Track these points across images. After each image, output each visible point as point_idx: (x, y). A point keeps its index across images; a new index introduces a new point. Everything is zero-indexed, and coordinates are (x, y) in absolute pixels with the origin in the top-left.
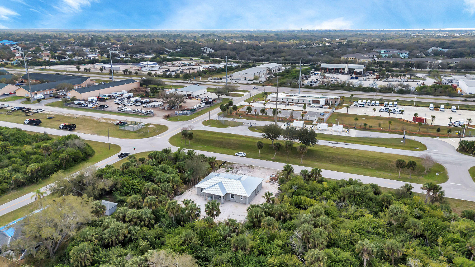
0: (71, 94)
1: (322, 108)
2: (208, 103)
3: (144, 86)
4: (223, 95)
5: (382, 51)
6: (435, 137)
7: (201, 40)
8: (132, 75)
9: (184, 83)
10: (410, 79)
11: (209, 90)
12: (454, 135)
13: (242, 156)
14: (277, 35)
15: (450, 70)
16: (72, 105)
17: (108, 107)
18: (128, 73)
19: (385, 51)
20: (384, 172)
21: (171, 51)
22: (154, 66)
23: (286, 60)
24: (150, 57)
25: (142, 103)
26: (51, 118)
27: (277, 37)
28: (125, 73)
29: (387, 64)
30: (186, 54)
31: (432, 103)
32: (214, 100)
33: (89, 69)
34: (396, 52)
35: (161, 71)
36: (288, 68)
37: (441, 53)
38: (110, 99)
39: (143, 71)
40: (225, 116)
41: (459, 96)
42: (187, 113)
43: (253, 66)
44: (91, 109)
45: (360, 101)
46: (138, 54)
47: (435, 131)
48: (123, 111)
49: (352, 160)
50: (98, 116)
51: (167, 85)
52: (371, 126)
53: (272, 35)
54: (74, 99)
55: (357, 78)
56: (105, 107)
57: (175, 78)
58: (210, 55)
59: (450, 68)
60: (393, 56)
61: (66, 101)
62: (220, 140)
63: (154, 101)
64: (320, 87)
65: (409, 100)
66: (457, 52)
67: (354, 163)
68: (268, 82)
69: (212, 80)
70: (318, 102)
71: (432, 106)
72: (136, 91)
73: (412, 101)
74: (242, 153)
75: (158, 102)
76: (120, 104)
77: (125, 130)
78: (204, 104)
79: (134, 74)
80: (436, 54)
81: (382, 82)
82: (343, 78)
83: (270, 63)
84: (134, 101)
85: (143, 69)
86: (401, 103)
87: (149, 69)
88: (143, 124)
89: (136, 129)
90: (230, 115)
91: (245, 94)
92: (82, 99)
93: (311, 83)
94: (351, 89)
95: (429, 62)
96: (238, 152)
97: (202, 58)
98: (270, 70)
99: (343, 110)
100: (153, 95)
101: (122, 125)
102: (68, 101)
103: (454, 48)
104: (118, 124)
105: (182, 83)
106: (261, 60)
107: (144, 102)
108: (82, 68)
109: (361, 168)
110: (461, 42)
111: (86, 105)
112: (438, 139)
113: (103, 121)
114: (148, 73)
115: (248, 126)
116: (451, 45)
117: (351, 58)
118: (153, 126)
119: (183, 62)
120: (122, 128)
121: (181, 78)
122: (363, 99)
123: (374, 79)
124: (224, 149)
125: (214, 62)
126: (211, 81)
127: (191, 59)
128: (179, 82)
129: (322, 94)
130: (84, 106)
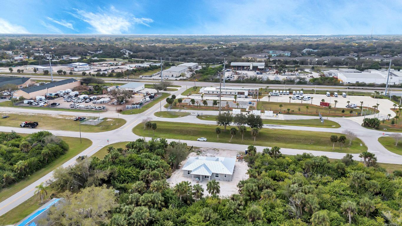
0: (17, 95)
1: (247, 98)
2: (151, 97)
3: (84, 84)
4: (161, 90)
5: (270, 52)
6: (342, 117)
7: (116, 43)
8: (67, 75)
9: (119, 80)
10: (301, 73)
11: (147, 86)
12: (354, 115)
13: (204, 141)
14: (180, 39)
15: (325, 66)
16: (22, 104)
17: (59, 104)
18: (62, 73)
19: (272, 51)
20: (320, 146)
21: (93, 53)
22: (85, 66)
23: (199, 60)
24: (77, 58)
25: (91, 100)
26: (6, 117)
27: (180, 41)
28: (60, 73)
29: (279, 62)
30: (108, 55)
31: (327, 91)
32: (155, 94)
33: (23, 71)
34: (282, 53)
35: (93, 71)
36: (204, 66)
37: (312, 53)
38: (57, 97)
39: (75, 71)
40: (171, 108)
41: (342, 85)
42: (137, 107)
43: (173, 65)
44: (43, 107)
45: (274, 91)
46: (64, 56)
47: (340, 112)
48: (75, 108)
49: (293, 139)
50: (53, 113)
51: (106, 83)
52: (293, 111)
53: (176, 39)
54: (22, 99)
55: (261, 74)
56: (57, 104)
57: (108, 76)
58: (131, 56)
59: (325, 64)
60: (280, 56)
61: (15, 100)
62: (179, 128)
63: (102, 98)
64: (238, 81)
65: (311, 89)
66: (324, 52)
67: (295, 140)
68: (192, 78)
69: (144, 78)
70: (243, 93)
71: (328, 93)
72: (79, 89)
73: (313, 90)
74: (204, 138)
75: (106, 98)
76: (70, 101)
77: (87, 125)
78: (148, 99)
79: (69, 74)
80: (309, 54)
81: (281, 76)
82: (251, 74)
83: (188, 62)
84: (82, 98)
85: (75, 69)
86: (306, 92)
87: (81, 69)
88: (101, 118)
89: (97, 123)
90: (175, 107)
91: (179, 88)
92: (30, 98)
93: (228, 79)
94: (261, 83)
95: (309, 60)
96: (200, 138)
97: (124, 58)
98: (190, 68)
99: (265, 99)
100: (97, 93)
101: (81, 120)
102: (17, 100)
103: (320, 49)
104: (77, 120)
105: (117, 80)
106: (178, 60)
107: (92, 99)
108: (15, 69)
109: (302, 144)
110: (323, 45)
111: (36, 104)
112: (344, 118)
113: (61, 117)
114: (83, 73)
115: (196, 115)
116: (317, 47)
117: (251, 58)
118: (111, 120)
119: (109, 62)
120: (84, 123)
121: (114, 76)
122: (276, 90)
123: (275, 74)
124: (185, 136)
125: (137, 62)
126: (142, 78)
127: (115, 60)
128: (114, 80)
129: (243, 87)
130: (34, 104)
